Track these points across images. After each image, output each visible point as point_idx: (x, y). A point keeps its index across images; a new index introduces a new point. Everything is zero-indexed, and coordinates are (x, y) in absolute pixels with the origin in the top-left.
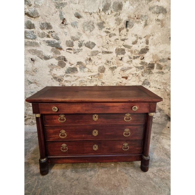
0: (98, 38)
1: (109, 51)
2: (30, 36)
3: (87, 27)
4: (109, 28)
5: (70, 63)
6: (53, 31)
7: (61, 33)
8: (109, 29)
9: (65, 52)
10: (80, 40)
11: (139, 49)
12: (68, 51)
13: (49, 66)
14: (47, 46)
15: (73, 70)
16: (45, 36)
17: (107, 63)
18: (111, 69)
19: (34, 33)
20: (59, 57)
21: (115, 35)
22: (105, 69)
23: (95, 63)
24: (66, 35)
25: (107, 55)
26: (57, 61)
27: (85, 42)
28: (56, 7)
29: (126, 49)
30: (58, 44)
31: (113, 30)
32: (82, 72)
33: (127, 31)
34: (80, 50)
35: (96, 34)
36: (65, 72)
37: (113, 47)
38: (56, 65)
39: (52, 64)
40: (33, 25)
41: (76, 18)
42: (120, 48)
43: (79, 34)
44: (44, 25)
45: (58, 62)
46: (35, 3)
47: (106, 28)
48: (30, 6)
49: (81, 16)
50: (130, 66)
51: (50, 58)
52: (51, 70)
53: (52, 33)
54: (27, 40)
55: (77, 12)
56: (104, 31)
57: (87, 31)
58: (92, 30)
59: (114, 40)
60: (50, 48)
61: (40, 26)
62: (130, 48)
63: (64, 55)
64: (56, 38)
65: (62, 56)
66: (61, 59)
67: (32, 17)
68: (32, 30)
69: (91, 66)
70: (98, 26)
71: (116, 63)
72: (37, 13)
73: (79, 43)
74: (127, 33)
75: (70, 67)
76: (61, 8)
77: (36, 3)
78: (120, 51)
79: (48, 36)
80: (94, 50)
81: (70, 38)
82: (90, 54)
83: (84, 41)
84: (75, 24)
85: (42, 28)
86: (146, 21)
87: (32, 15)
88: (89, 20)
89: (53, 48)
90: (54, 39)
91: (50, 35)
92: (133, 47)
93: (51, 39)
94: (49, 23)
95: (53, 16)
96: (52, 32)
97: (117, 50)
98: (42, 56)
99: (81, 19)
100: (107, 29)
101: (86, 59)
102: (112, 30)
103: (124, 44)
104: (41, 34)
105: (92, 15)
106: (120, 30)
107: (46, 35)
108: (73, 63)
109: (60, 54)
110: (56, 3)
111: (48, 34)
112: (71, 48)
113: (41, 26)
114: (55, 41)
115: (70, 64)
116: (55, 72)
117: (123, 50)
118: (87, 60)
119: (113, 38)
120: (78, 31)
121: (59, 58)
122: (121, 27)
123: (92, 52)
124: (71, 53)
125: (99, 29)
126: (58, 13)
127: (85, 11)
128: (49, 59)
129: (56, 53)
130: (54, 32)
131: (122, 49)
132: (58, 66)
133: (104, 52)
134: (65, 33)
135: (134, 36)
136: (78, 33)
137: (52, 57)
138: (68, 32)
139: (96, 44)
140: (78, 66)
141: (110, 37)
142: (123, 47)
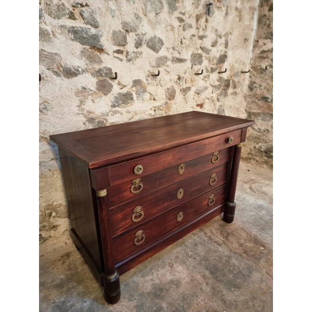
0: (167, 30)
1: (182, 57)
3: (152, 4)
4: (183, 12)
5: (119, 84)
6: (84, 4)
7: (104, 10)
8: (184, 14)
9: (111, 57)
10: (139, 32)
11: (218, 56)
12: (116, 55)
13: (77, 93)
14: (71, 42)
15: (126, 98)
16: (65, 15)
17: (178, 81)
18: (182, 91)
20: (100, 71)
21: (191, 26)
22: (175, 92)
23: (161, 81)
24: (113, 17)
25: (179, 65)
26: (94, 80)
27: (147, 37)
29: (204, 54)
30: (96, 38)
31: (189, 18)
32: (141, 101)
33: (207, 21)
34: (138, 55)
35: (165, 21)
36: (110, 104)
37: (188, 50)
38: (94, 89)
39: (84, 88)
42: (196, 52)
43: (137, 17)
45: (97, 82)
47: (179, 10)
50: (206, 85)
51: (79, 73)
52: (81, 102)
53: (83, 9)
56: (176, 17)
57: (150, 11)
58: (158, 12)
59: (189, 37)
60: (78, 47)
62: (209, 54)
63: (109, 66)
64: (92, 23)
65: (104, 67)
66: (103, 74)
69: (155, 88)
70: (167, 5)
71: (190, 81)
73: (136, 38)
74: (206, 26)
75: (120, 93)
78: (197, 58)
79: (72, 16)
80: (162, 55)
81: (121, 26)
82: (154, 63)
83: (145, 34)
86: (228, 7)
89: (84, 49)
90: (87, 23)
91: (76, 12)
92: (212, 52)
93: (79, 24)
96: (82, 5)
97: (193, 56)
98: (58, 68)
100: (180, 13)
101: (148, 73)
102: (187, 16)
103: (202, 46)
104: (55, 8)
106: (198, 18)
107: (67, 11)
108: (126, 84)
109: (101, 62)
111: (71, 9)
112: (121, 48)
114: (89, 29)
115: (120, 87)
116: (89, 105)
117: (200, 56)
118: (149, 76)
119: (188, 33)
120: (135, 12)
121: (98, 74)
122: (199, 13)
123: (159, 59)
124: (121, 60)
125: (169, 12)
128: (76, 75)
129: (91, 59)
130: (87, 5)
131: (199, 54)
132: (97, 91)
133: (175, 59)
134: (112, 11)
135: (213, 31)
136: (135, 14)
137: (83, 71)
138: (117, 11)
139: (164, 42)
140: (134, 89)
141: (184, 30)
142: (200, 51)
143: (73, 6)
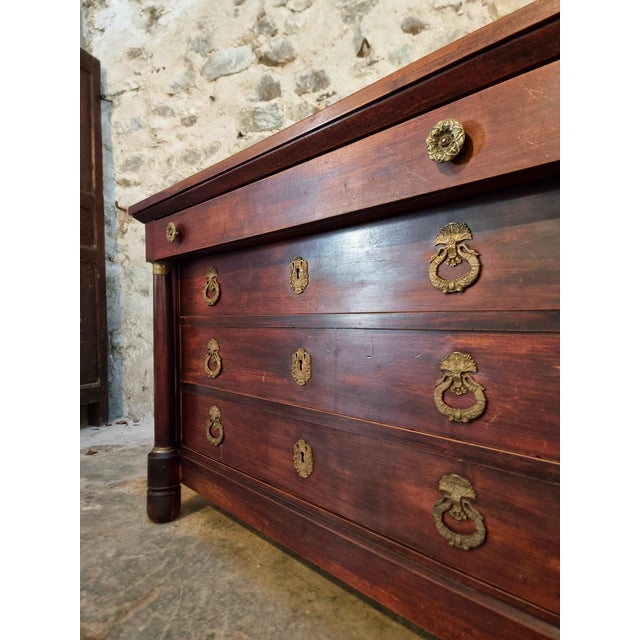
2: (268, 122)
6: (331, 93)
16: (307, 114)
19: (277, 109)
28: (345, 21)
40: (278, 85)
41: (407, 35)
44: (308, 80)
46: (286, 25)
48: (273, 36)
49: (424, 22)
53: (329, 99)
54: (260, 134)
55: (410, 15)
61: (295, 86)
67: (276, 64)
68: (273, 101)
72: (291, 50)
76: (361, 18)
77: (290, 22)
84: (401, 54)
85: (301, 91)
87: (275, 58)
88: (453, 30)
91: (322, 106)
94: (323, 71)
95: (334, 49)
96: (328, 95)
99: (423, 34)
104: (297, 109)
105: (460, 12)
107: (311, 108)
110: (346, 7)
111: (316, 105)
113: (298, 85)
126: (351, 35)
127: (436, 6)
130: (334, 93)
143: (318, 100)
